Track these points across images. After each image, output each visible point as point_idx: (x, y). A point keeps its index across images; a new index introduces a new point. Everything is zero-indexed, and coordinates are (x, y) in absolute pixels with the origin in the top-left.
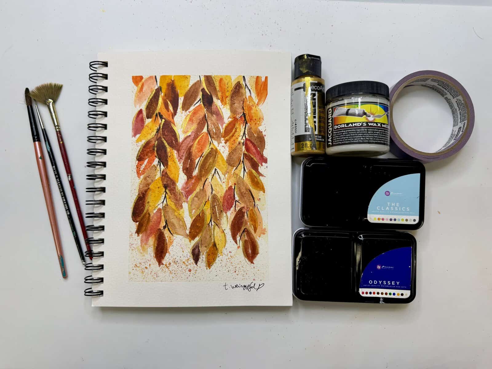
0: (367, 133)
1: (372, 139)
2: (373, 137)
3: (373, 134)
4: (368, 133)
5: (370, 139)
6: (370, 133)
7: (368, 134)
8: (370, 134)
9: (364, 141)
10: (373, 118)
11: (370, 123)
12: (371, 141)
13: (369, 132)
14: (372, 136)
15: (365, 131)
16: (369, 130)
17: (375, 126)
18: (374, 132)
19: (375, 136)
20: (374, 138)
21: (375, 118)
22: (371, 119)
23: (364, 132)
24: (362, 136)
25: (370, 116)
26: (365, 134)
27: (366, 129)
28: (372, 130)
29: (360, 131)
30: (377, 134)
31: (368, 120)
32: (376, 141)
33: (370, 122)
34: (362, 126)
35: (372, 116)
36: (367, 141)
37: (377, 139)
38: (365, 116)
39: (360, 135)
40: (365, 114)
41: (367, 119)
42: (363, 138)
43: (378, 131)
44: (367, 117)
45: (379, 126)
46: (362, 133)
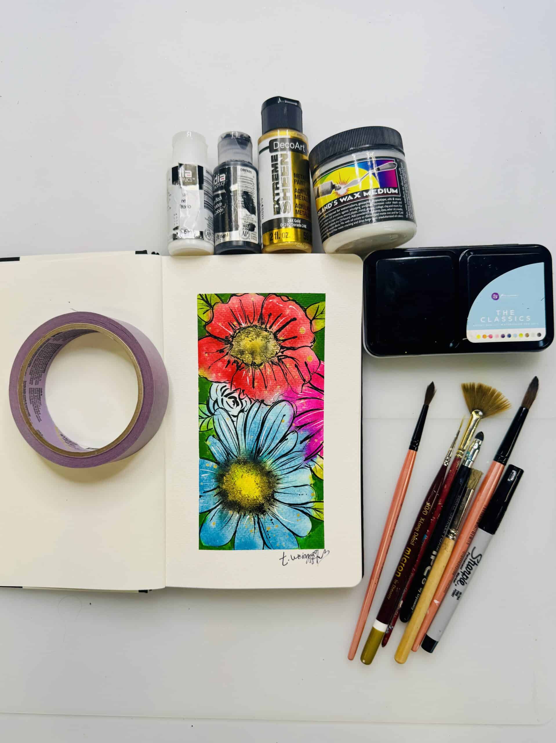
0: (340, 216)
1: (348, 221)
2: (349, 218)
3: (349, 214)
4: (342, 215)
5: (346, 222)
6: (345, 214)
7: (342, 217)
8: (345, 216)
9: (339, 228)
10: (346, 188)
11: (342, 199)
12: (347, 225)
13: (343, 213)
14: (348, 216)
15: (337, 213)
16: (342, 209)
17: (351, 201)
18: (350, 210)
19: (353, 215)
20: (351, 219)
21: (349, 187)
22: (342, 192)
23: (337, 215)
24: (335, 221)
25: (340, 188)
26: (338, 218)
27: (338, 209)
28: (346, 208)
29: (333, 215)
30: (355, 210)
31: (339, 195)
32: (355, 223)
33: (342, 197)
34: (333, 207)
35: (342, 186)
36: (342, 227)
37: (357, 219)
38: (334, 190)
39: (333, 220)
40: (333, 187)
41: (337, 193)
42: (337, 224)
43: (356, 206)
44: (337, 191)
45: (357, 197)
46: (335, 218)
